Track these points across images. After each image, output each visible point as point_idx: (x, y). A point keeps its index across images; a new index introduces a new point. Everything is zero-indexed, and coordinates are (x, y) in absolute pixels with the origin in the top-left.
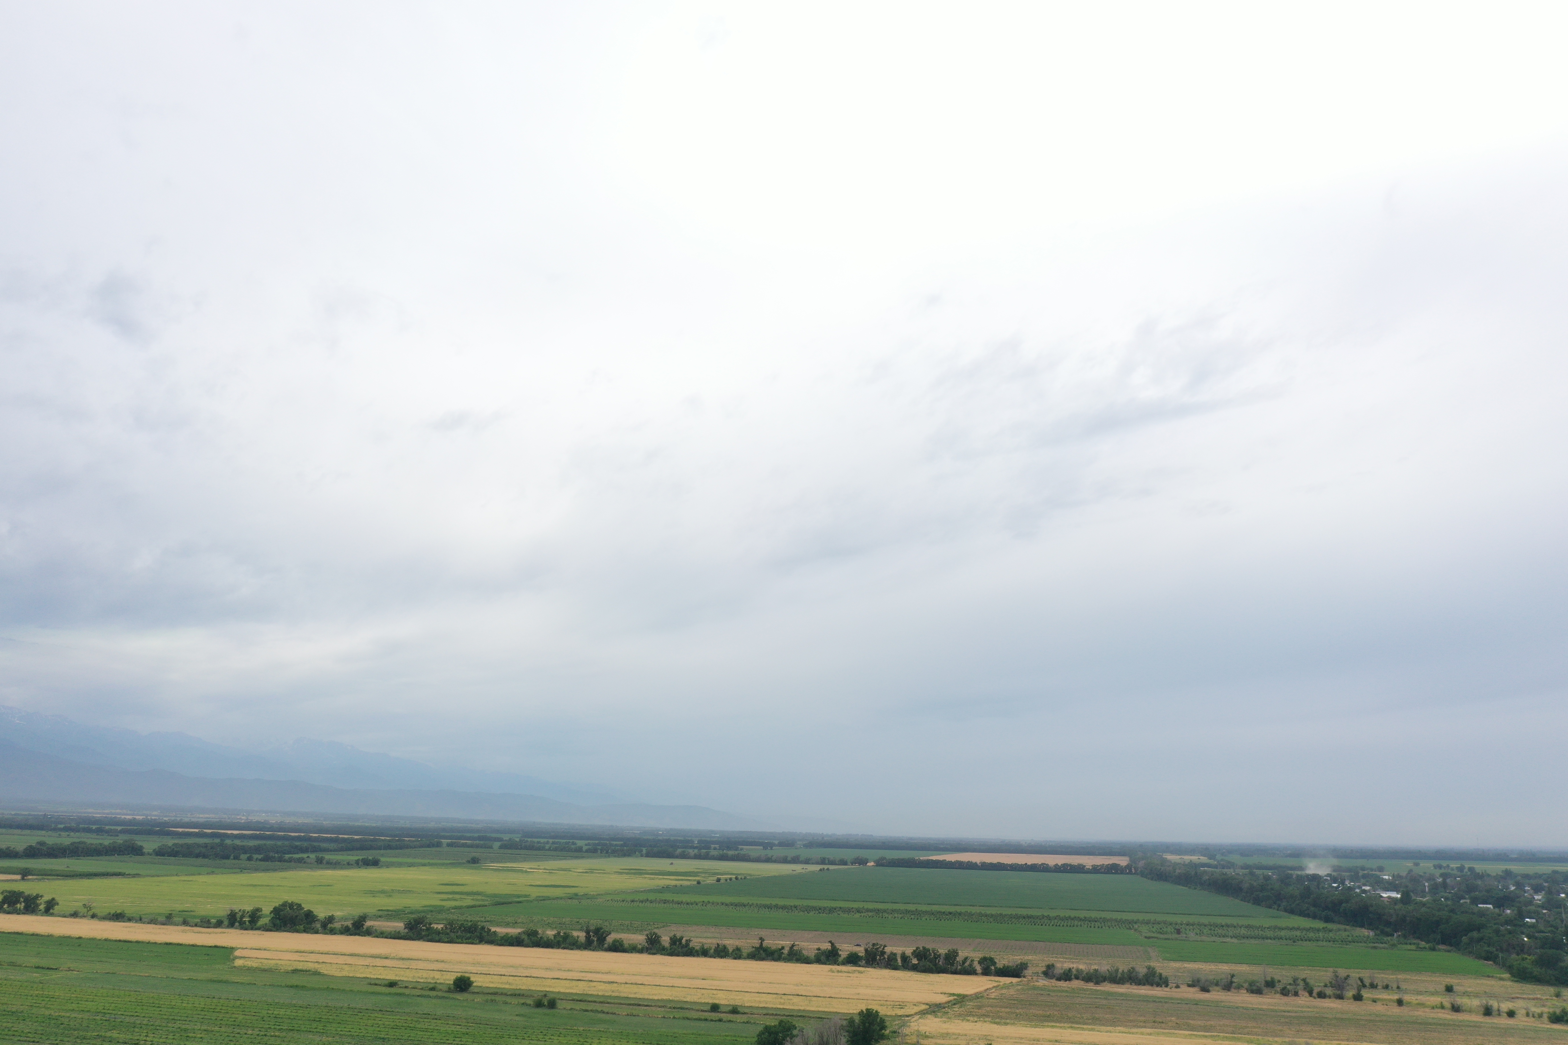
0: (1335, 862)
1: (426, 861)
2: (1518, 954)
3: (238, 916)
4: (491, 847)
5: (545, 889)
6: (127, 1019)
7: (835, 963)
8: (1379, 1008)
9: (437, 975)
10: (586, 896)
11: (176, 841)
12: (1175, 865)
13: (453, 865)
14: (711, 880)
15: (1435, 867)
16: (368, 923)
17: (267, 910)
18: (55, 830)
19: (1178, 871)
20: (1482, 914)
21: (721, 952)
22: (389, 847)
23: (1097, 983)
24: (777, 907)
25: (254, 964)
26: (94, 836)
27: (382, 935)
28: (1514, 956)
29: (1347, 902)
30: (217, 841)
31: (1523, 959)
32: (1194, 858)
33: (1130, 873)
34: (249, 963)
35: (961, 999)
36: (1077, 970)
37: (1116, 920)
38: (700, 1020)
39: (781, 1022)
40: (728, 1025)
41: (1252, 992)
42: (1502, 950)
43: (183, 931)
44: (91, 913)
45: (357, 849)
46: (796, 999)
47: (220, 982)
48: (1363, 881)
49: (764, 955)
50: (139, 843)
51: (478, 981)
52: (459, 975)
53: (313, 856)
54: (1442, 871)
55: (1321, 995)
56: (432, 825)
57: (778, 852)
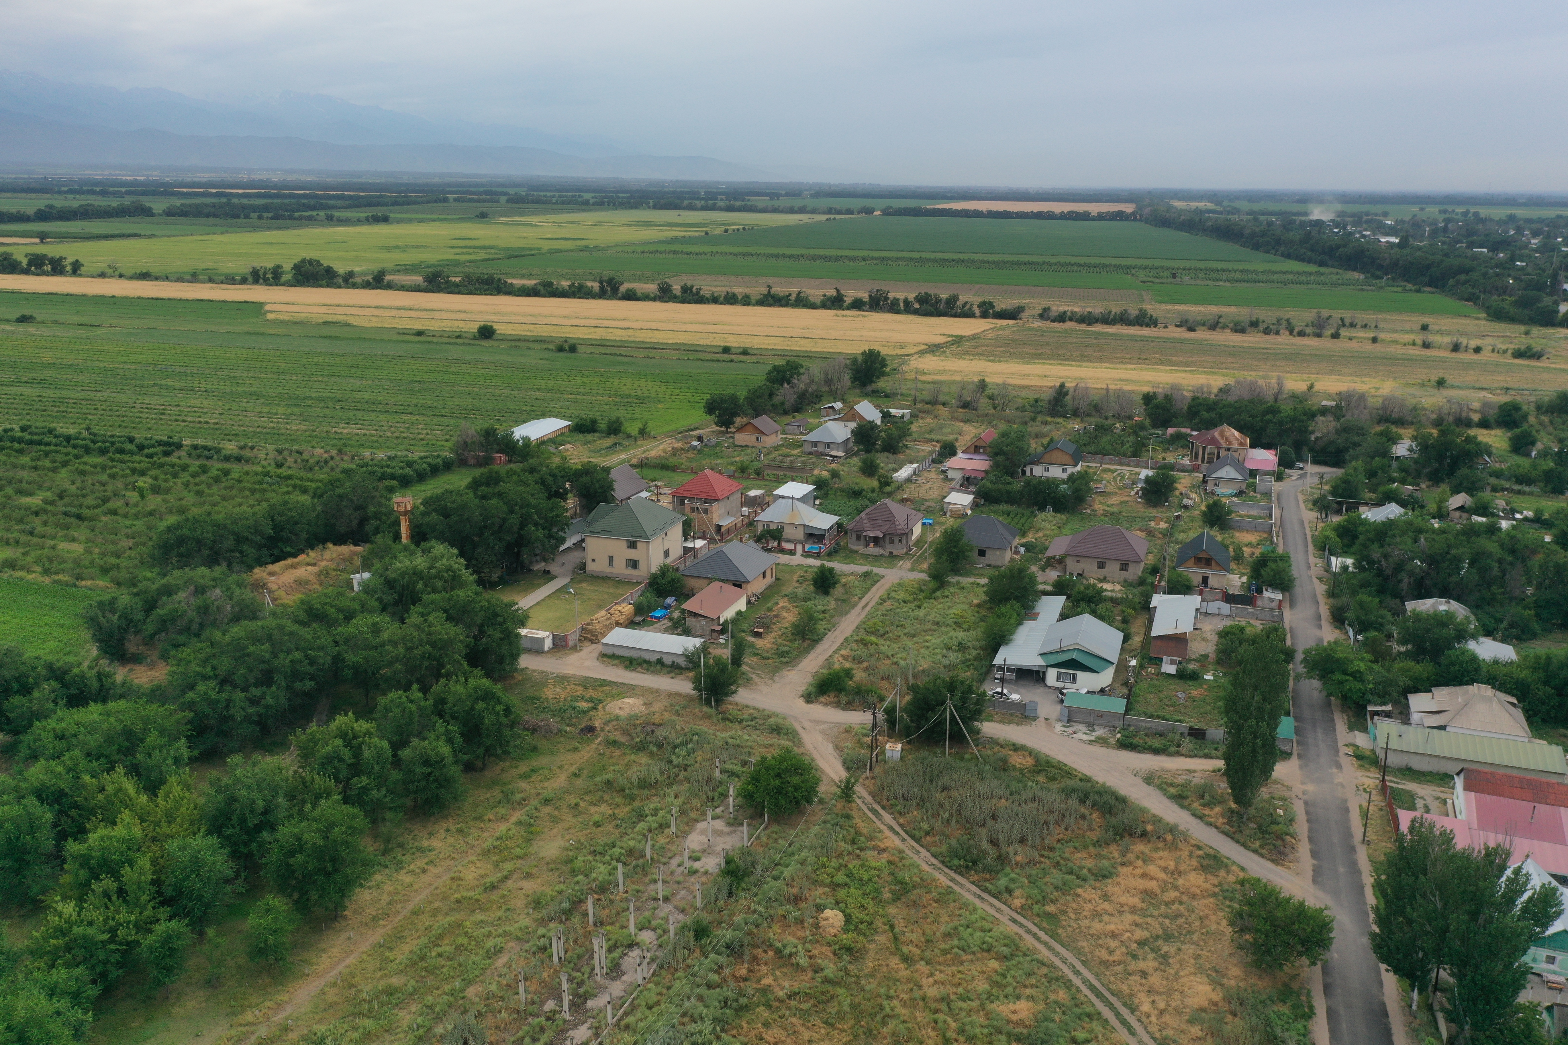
0: (1339, 207)
1: (435, 217)
2: (1499, 296)
3: (261, 273)
4: (498, 202)
5: (556, 242)
6: (178, 369)
7: (841, 308)
8: (1354, 345)
9: (461, 324)
10: (596, 248)
11: (183, 201)
12: (1180, 212)
13: (461, 220)
14: (719, 231)
15: (1440, 212)
16: (388, 278)
17: (287, 266)
18: (59, 192)
19: (1182, 217)
20: (1475, 258)
21: (731, 299)
22: (396, 203)
23: (1089, 324)
24: (784, 256)
25: (286, 317)
26: (100, 198)
27: (403, 288)
28: (1495, 297)
29: (1345, 246)
30: (224, 200)
31: (1503, 300)
32: (1201, 205)
33: (1135, 220)
34: (281, 317)
35: (959, 340)
36: (1072, 313)
37: (1115, 266)
38: (712, 360)
39: (788, 362)
40: (738, 365)
41: (1236, 331)
42: (1484, 292)
43: (211, 288)
44: (117, 273)
45: (366, 206)
46: (803, 341)
47: (257, 334)
48: (1365, 226)
49: (772, 301)
50: (147, 205)
51: (500, 329)
52: (482, 324)
53: (322, 213)
54: (1447, 216)
55: (1301, 334)
56: (436, 180)
57: (785, 202)
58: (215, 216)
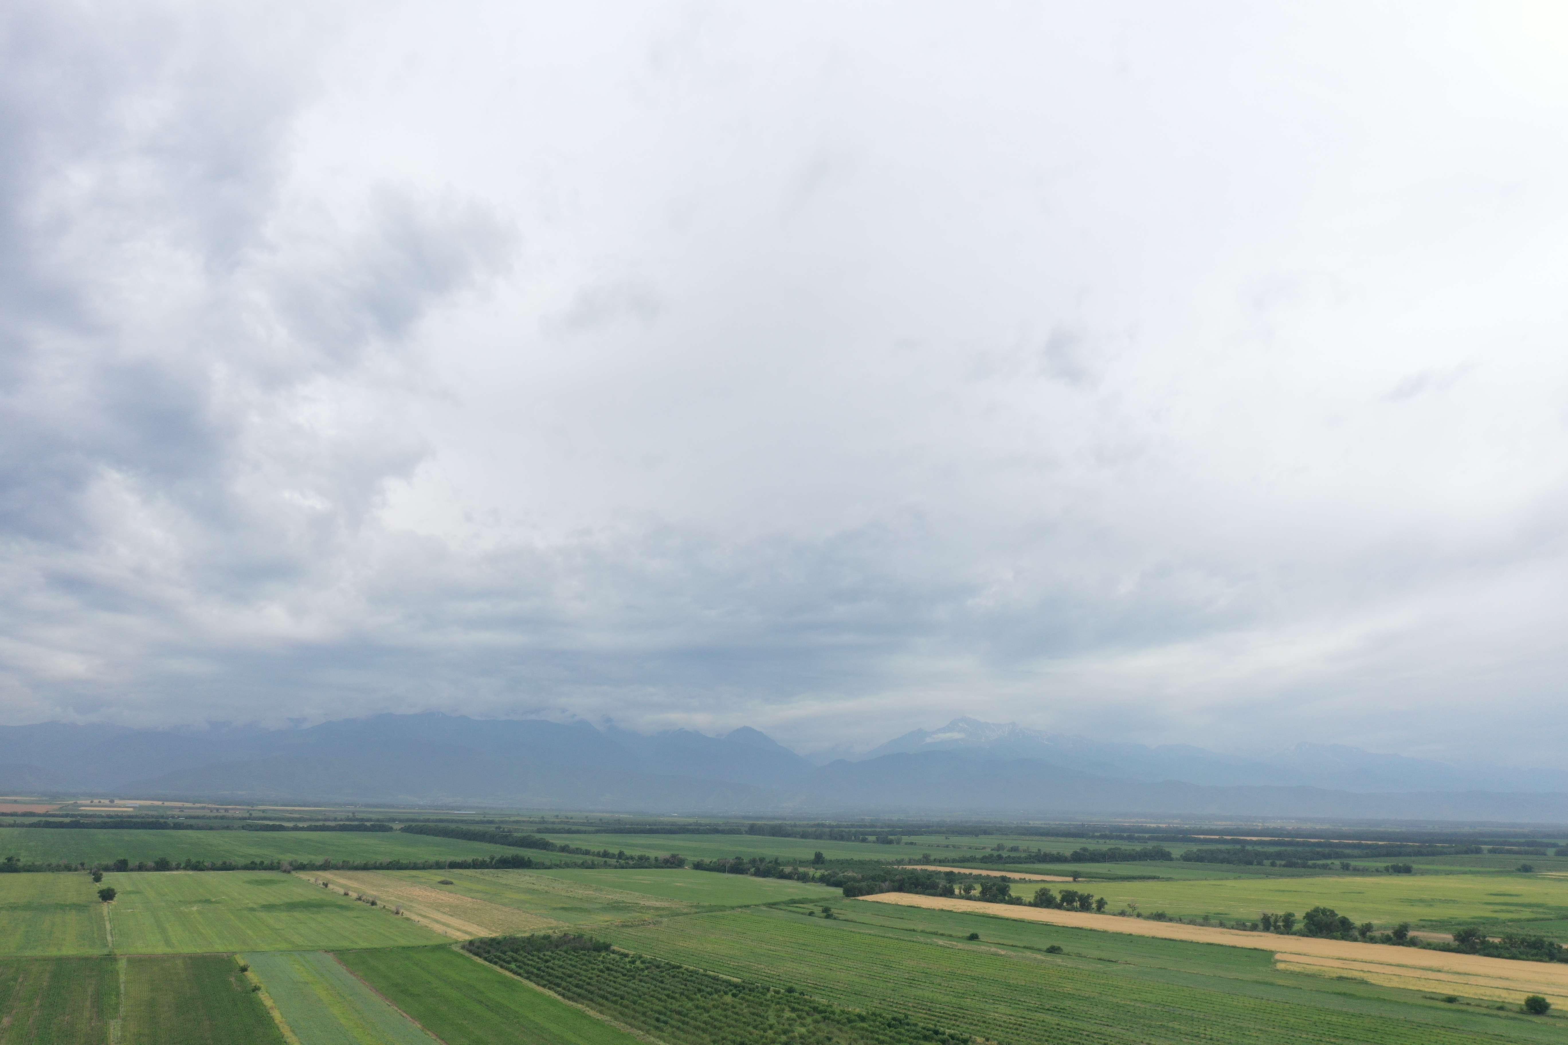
1: (1467, 869)
3: (1272, 920)
4: (1544, 854)
6: (1185, 1013)
9: (1504, 994)
11: (1200, 847)
16: (1411, 934)
17: (1299, 915)
18: (1093, 837)
22: (1419, 853)
25: (1297, 969)
26: (1126, 842)
27: (1430, 946)
30: (1238, 847)
34: (1291, 968)
43: (1221, 933)
44: (1136, 912)
45: (1384, 856)
47: (1266, 983)
50: (1167, 850)
51: (1557, 1004)
52: (1531, 995)
53: (1337, 862)
58: (1229, 862)
